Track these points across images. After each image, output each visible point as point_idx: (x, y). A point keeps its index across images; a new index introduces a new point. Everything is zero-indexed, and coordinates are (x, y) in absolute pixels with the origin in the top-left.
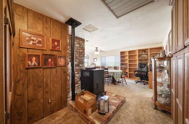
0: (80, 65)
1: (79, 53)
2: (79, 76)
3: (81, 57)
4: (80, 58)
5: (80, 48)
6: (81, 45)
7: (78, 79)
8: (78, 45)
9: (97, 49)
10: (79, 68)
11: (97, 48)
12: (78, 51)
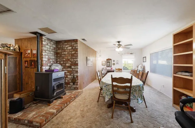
0: (73, 67)
1: (71, 55)
2: (71, 77)
3: (74, 59)
4: (72, 60)
5: (72, 50)
6: (73, 46)
7: (70, 80)
8: (70, 48)
9: (120, 44)
10: (71, 70)
11: (119, 42)
12: (70, 53)
